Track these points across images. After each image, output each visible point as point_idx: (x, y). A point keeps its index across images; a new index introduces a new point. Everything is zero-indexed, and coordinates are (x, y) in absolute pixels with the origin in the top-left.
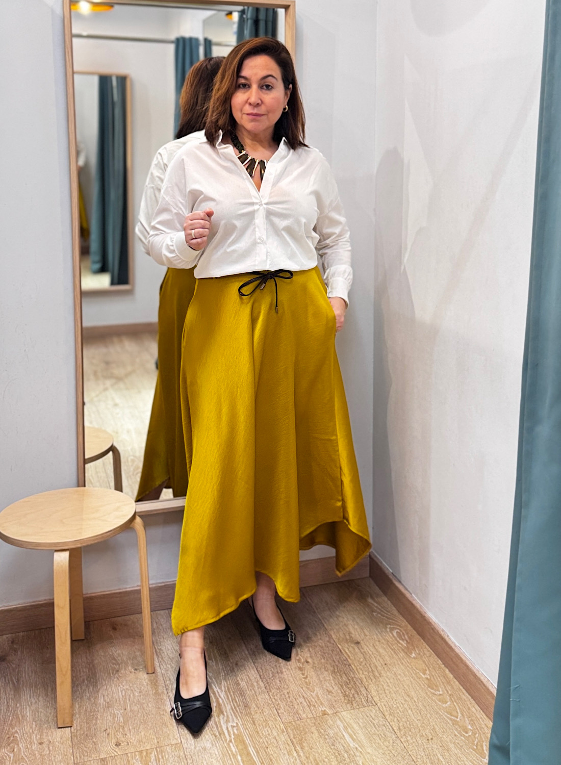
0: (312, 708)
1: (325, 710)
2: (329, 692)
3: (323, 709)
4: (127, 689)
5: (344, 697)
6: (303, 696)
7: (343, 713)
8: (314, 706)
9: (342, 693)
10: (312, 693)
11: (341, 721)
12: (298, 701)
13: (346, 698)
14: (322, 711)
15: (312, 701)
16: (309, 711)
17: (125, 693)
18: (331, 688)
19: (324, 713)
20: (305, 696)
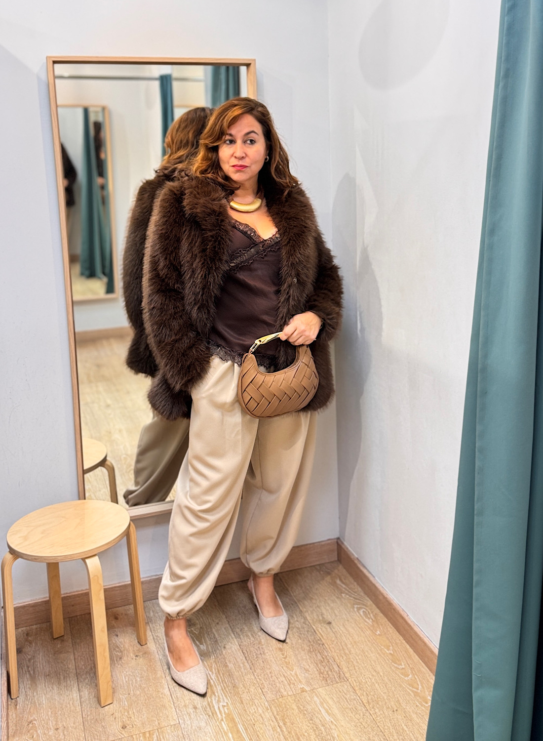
0: (292, 686)
1: (303, 687)
2: (307, 670)
3: (301, 687)
4: (129, 675)
5: (319, 674)
6: (284, 675)
7: (319, 689)
8: (294, 684)
9: (317, 670)
10: (291, 672)
11: (318, 697)
12: (279, 680)
13: (321, 675)
14: (301, 688)
15: (291, 679)
16: (290, 689)
17: (129, 679)
18: (308, 667)
19: (303, 690)
20: (286, 675)
